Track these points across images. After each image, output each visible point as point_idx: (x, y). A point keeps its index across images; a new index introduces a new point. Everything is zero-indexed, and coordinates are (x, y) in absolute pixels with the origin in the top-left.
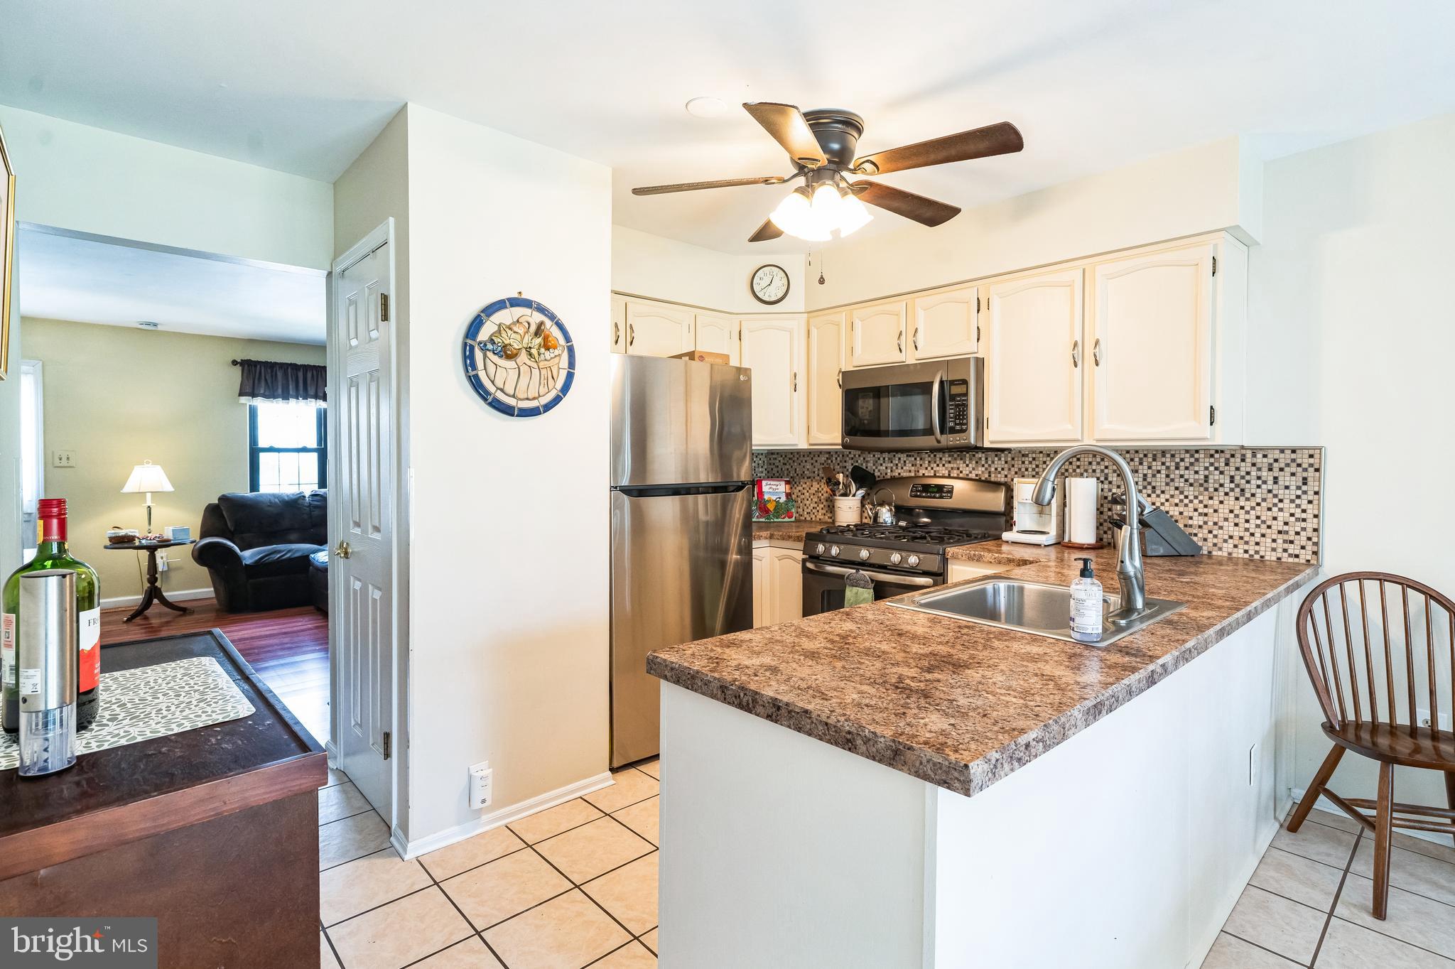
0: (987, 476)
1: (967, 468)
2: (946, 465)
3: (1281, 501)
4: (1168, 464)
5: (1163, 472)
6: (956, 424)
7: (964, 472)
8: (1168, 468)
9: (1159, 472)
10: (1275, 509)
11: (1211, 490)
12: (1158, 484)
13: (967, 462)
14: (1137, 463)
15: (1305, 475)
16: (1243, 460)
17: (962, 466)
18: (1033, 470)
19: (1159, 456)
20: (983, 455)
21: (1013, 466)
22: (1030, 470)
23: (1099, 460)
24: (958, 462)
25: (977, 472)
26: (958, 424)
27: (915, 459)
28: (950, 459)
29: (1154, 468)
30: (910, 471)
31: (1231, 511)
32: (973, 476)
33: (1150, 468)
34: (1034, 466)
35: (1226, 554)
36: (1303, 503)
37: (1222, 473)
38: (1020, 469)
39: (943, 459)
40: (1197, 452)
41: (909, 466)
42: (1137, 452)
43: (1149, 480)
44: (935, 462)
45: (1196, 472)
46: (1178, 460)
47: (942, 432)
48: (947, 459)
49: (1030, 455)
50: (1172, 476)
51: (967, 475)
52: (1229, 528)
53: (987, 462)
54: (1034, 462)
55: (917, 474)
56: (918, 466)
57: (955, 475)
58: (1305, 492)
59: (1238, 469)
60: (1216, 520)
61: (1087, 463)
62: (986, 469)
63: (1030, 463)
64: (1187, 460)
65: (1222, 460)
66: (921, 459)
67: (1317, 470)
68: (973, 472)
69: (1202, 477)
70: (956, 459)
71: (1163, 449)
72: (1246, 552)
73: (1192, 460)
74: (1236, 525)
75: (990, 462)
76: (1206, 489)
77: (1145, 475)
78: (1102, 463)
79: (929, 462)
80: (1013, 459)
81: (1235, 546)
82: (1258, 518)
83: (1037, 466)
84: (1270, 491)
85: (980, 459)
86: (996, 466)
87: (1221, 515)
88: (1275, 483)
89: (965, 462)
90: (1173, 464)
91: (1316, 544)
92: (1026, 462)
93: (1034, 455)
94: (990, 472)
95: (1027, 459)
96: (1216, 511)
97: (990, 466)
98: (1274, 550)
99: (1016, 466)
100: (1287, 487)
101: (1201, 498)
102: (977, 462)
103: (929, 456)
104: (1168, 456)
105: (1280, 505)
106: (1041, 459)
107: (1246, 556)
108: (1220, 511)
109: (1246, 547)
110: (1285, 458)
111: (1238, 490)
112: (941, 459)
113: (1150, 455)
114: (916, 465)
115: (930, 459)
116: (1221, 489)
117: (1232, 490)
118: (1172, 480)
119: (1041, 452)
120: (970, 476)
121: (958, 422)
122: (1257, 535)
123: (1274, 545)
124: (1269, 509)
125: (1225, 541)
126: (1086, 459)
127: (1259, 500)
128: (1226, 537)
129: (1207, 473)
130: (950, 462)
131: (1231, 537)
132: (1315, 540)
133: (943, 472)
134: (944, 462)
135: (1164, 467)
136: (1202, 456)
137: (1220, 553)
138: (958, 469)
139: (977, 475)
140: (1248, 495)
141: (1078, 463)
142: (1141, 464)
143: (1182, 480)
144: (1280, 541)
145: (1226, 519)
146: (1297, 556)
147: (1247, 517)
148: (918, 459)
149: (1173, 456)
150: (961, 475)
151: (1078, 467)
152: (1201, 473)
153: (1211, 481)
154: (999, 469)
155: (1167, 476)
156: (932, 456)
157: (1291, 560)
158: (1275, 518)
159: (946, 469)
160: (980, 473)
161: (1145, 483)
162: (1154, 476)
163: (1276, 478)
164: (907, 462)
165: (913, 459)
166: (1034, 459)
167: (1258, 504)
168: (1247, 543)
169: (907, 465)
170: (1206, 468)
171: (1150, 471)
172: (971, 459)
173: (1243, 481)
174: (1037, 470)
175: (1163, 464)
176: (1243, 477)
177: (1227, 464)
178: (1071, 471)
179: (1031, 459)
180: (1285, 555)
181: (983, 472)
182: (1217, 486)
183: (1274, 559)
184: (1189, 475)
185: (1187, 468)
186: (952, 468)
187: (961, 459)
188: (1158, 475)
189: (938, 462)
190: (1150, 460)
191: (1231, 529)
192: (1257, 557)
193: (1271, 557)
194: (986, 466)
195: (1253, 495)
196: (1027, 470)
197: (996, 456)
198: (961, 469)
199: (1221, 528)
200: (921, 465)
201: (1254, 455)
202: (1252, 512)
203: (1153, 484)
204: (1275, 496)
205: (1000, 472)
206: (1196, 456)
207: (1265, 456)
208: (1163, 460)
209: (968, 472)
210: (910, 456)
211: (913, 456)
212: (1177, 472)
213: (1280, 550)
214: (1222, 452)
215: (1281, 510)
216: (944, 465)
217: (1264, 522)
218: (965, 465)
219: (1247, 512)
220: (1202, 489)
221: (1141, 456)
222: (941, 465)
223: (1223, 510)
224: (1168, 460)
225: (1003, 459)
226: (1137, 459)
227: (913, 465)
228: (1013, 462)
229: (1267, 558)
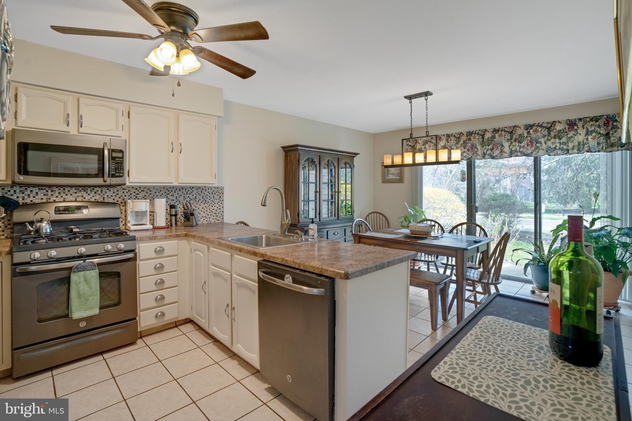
0: (102, 200)
1: (89, 196)
2: (73, 195)
3: (215, 204)
4: (184, 192)
5: (182, 195)
6: (116, 173)
7: (86, 198)
8: (184, 194)
9: (181, 195)
10: (214, 206)
11: (197, 201)
12: (181, 200)
13: (89, 193)
14: (174, 192)
15: (220, 195)
16: (206, 191)
17: (85, 195)
18: (129, 196)
19: (181, 189)
20: (100, 189)
21: (118, 194)
22: (127, 196)
23: (159, 191)
24: (82, 193)
25: (95, 198)
26: (117, 173)
27: (47, 191)
28: (76, 191)
29: (179, 194)
30: (42, 199)
31: (203, 208)
32: (93, 200)
33: (178, 194)
34: (129, 194)
35: (201, 223)
36: (219, 203)
37: (200, 195)
38: (122, 196)
39: (71, 191)
40: (193, 188)
41: (40, 195)
42: (173, 188)
43: (178, 198)
44: (64, 193)
45: (193, 195)
46: (187, 191)
47: (109, 177)
48: (74, 191)
49: (127, 189)
50: (185, 197)
51: (89, 200)
52: (202, 213)
53: (102, 193)
54: (129, 192)
55: (49, 201)
56: (50, 195)
57: (80, 200)
58: (220, 201)
59: (204, 194)
60: (198, 211)
61: (154, 192)
62: (102, 196)
63: (127, 192)
64: (190, 191)
65: (200, 191)
66: (52, 191)
67: (223, 194)
68: (93, 198)
69: (195, 197)
70: (80, 191)
71: (182, 187)
72: (207, 221)
73: (192, 191)
74: (204, 212)
75: (104, 193)
76: (196, 201)
77: (176, 197)
78: (160, 192)
79: (59, 193)
80: (118, 191)
81: (204, 220)
82: (210, 209)
83: (131, 194)
84: (212, 201)
85: (98, 191)
86: (108, 195)
87: (200, 210)
88: (214, 198)
89: (87, 193)
90: (186, 192)
91: (223, 216)
92: (125, 192)
93: (129, 189)
94: (104, 198)
95: (125, 191)
96: (198, 208)
97: (104, 194)
98: (213, 219)
99: (119, 194)
100: (216, 199)
101: (194, 204)
102: (95, 193)
103: (60, 189)
104: (184, 189)
105: (215, 205)
106: (133, 191)
107: (207, 222)
108: (200, 208)
109: (207, 219)
110: (216, 190)
111: (204, 201)
112: (69, 191)
113: (178, 189)
114: (47, 195)
115: (60, 191)
116: (200, 201)
117: (203, 201)
118: (186, 198)
119: (133, 188)
120: (91, 200)
121: (117, 171)
122: (209, 215)
123: (213, 218)
124: (212, 206)
125: (201, 218)
126: (154, 191)
127: (210, 204)
128: (201, 217)
129: (196, 195)
130: (76, 193)
131: (203, 217)
132: (222, 214)
133: (71, 199)
134: (71, 193)
135: (183, 194)
136: (194, 189)
137: (200, 223)
138: (82, 196)
139: (95, 200)
140: (207, 202)
141: (150, 193)
142: (175, 192)
143: (189, 198)
144: (215, 216)
145: (201, 211)
146: (219, 220)
147: (207, 209)
148: (50, 191)
149: (186, 189)
150: (84, 200)
151: (150, 194)
152: (194, 195)
153: (197, 198)
154: (110, 196)
155: (184, 197)
156: (62, 189)
157: (217, 222)
158: (214, 209)
159: (74, 196)
160: (98, 198)
161: (177, 200)
162: (179, 197)
163: (214, 196)
164: (39, 193)
165: (45, 191)
166: (129, 191)
167: (210, 205)
168: (207, 218)
169: (39, 195)
170: (196, 194)
171: (178, 195)
172: (91, 191)
173: (206, 198)
174: (131, 196)
175: (182, 192)
176: (206, 197)
177: (201, 192)
178: (147, 196)
179: (128, 191)
180: (216, 220)
181: (99, 198)
182: (199, 200)
183: (214, 222)
184: (191, 196)
185: (190, 194)
186: (78, 196)
187: (85, 191)
188: (181, 197)
189: (66, 193)
190: (178, 191)
191: (203, 214)
192: (209, 222)
193: (213, 221)
194: (102, 194)
195: (208, 202)
196: (125, 196)
197: (108, 189)
198: (84, 197)
199: (200, 214)
200: (52, 195)
201: (208, 190)
202: (208, 208)
203: (179, 200)
204: (214, 202)
205: (110, 198)
206: (193, 189)
207: (211, 190)
208: (183, 191)
209: (89, 198)
210: (42, 189)
211: (45, 189)
212: (187, 195)
213: (215, 219)
214: (200, 188)
215: (215, 206)
216: (71, 195)
217: (211, 211)
218: (87, 194)
219: (207, 208)
220: (194, 201)
221: (175, 189)
222: (69, 195)
223: (200, 207)
224: (184, 191)
225: (112, 191)
226: (173, 191)
227: (44, 195)
228: (118, 192)
229: (212, 222)
